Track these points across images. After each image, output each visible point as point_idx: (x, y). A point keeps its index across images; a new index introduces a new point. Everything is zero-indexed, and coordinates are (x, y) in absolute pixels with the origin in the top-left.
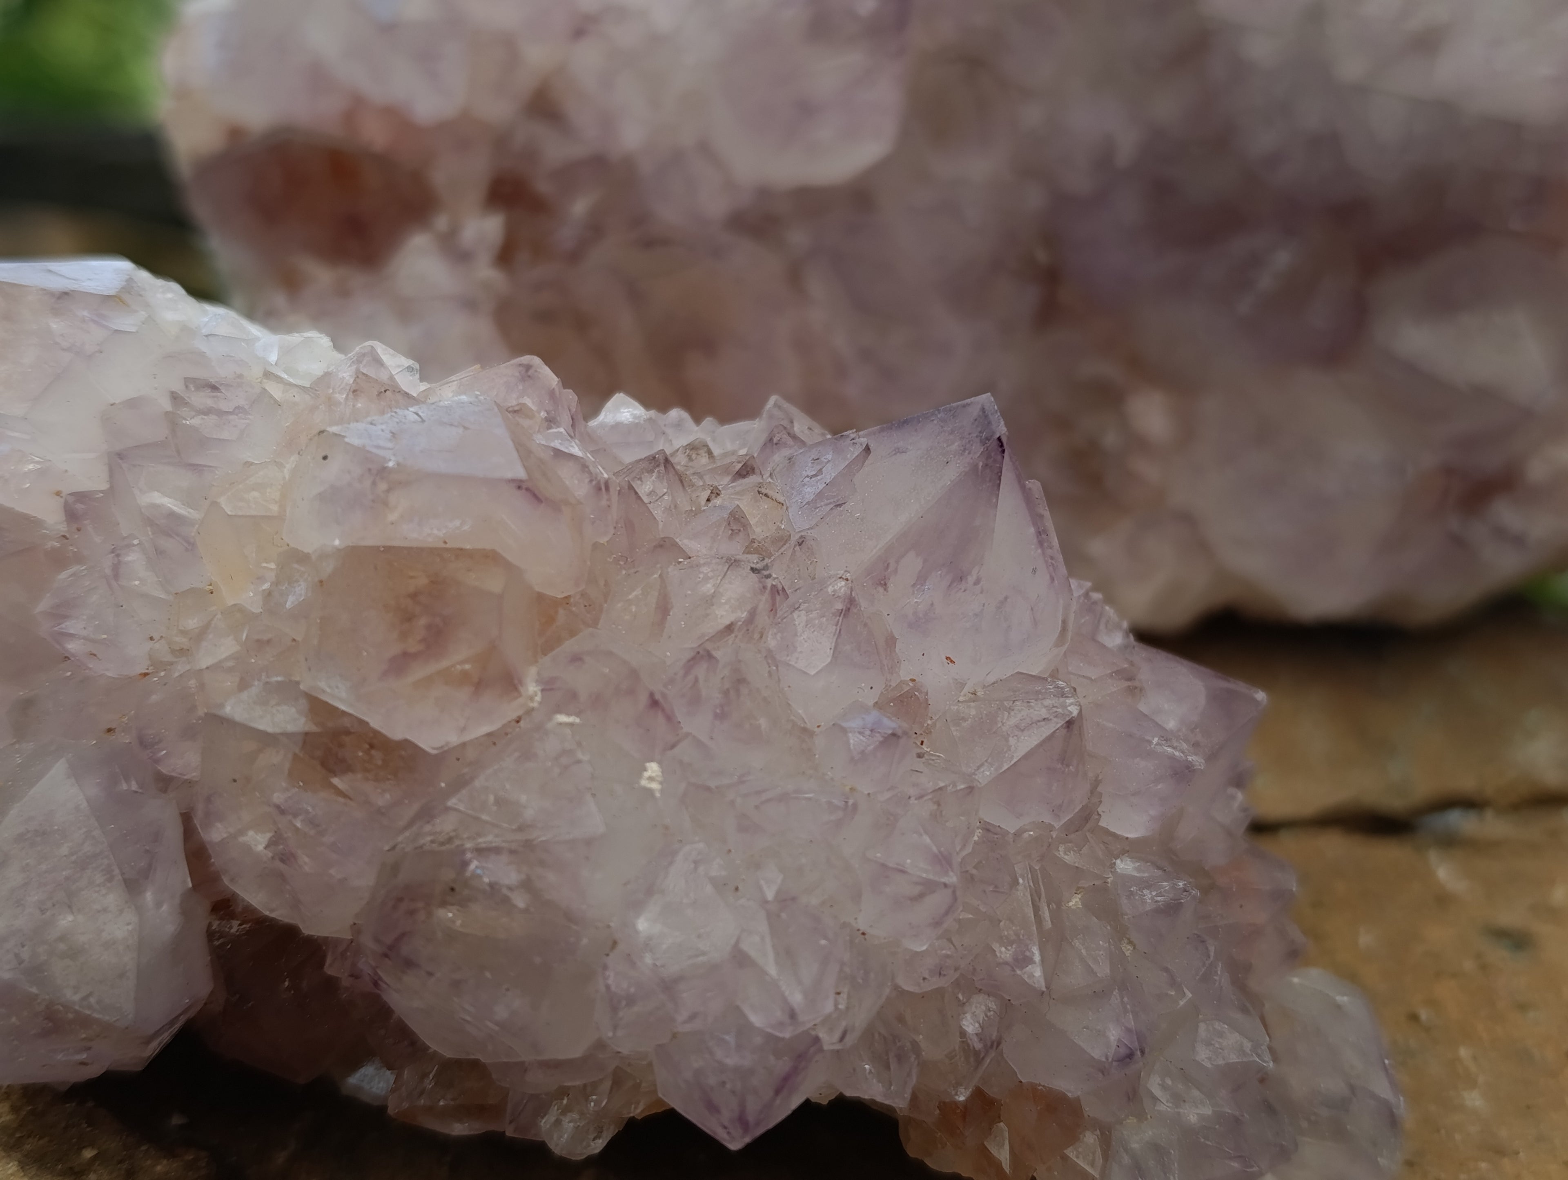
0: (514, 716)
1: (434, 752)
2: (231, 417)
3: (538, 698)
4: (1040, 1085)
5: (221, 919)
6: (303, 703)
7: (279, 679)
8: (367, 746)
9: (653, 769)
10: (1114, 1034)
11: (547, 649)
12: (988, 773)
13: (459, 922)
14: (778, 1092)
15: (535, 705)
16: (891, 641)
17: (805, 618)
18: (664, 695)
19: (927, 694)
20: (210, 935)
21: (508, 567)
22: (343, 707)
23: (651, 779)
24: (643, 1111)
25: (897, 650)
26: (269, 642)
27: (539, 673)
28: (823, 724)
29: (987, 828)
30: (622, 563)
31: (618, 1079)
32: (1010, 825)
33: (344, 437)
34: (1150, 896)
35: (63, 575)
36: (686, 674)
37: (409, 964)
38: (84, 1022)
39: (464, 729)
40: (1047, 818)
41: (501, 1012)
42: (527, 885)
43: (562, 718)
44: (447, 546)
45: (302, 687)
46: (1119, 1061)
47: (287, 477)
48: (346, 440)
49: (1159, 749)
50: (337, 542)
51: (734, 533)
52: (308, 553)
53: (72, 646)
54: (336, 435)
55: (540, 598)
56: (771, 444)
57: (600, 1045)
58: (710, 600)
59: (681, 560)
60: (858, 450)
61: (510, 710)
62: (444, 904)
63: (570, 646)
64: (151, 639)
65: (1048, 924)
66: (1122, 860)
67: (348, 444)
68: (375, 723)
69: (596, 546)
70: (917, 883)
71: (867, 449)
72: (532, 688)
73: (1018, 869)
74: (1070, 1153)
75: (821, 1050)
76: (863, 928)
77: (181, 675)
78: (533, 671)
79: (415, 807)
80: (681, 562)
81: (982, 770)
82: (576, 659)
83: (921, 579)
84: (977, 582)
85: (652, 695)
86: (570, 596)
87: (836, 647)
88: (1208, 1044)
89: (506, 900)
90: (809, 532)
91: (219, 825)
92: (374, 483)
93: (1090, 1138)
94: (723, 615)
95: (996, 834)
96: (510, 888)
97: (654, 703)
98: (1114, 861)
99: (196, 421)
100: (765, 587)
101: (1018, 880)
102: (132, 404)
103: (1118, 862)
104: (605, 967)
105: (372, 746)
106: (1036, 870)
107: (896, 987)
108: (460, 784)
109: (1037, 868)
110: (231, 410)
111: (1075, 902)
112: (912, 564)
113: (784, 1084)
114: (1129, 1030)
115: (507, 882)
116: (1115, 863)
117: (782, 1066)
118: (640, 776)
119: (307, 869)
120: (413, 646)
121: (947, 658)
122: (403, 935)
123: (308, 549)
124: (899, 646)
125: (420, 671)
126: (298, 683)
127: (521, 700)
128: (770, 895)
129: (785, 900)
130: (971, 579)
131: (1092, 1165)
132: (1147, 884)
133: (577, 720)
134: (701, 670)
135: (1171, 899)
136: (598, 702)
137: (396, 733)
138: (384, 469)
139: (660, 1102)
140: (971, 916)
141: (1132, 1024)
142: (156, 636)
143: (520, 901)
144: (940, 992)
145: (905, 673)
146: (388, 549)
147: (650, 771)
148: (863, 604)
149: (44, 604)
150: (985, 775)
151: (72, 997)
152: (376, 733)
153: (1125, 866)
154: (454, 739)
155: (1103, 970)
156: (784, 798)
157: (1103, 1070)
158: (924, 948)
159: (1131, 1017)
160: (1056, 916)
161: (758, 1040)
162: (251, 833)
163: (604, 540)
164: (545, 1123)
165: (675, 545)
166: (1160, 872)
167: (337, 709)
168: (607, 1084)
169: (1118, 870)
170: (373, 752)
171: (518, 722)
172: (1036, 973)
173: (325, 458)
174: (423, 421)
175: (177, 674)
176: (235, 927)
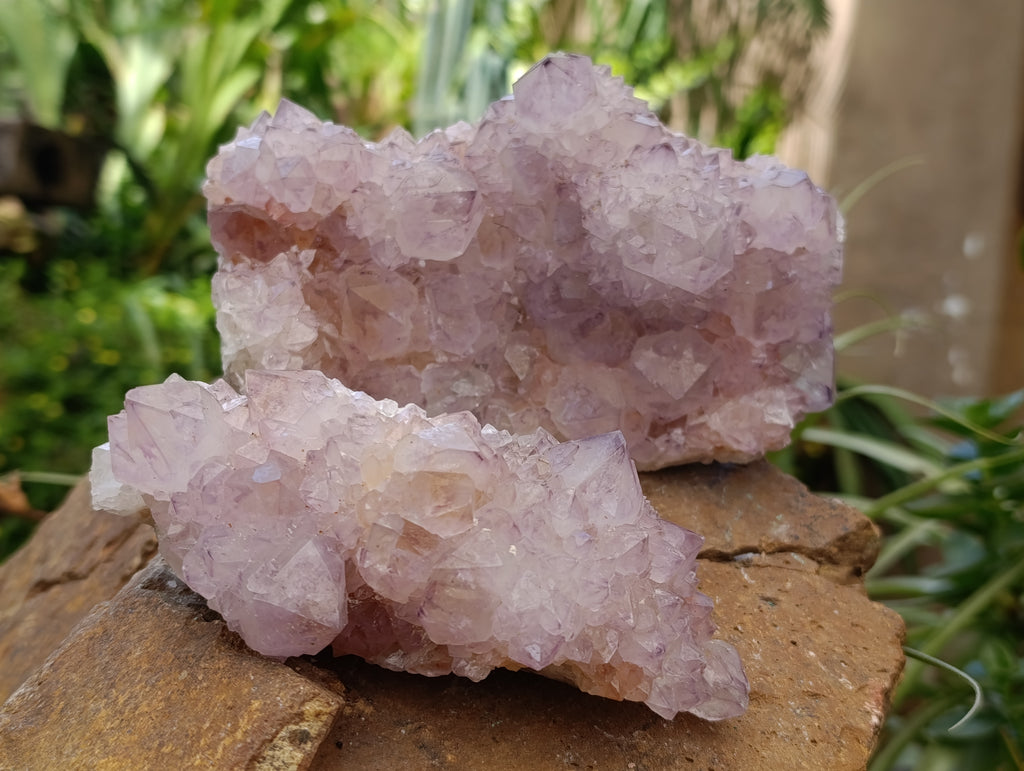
1: (445, 538)
3: (477, 523)
4: (630, 662)
6: (401, 521)
7: (393, 514)
8: (424, 536)
9: (513, 547)
10: (656, 645)
11: (479, 507)
13: (451, 594)
14: (552, 652)
15: (476, 525)
16: (587, 511)
17: (560, 501)
18: (518, 523)
19: (597, 528)
20: (348, 604)
21: (470, 480)
22: (416, 523)
23: (513, 550)
24: (499, 665)
25: (588, 514)
27: (477, 515)
28: (565, 536)
29: (616, 574)
30: (500, 481)
31: (496, 650)
32: (624, 573)
33: (419, 436)
34: (666, 602)
35: (307, 478)
36: (524, 517)
38: (320, 626)
39: (453, 532)
40: (636, 572)
41: (461, 626)
42: (475, 583)
43: (485, 529)
44: (452, 472)
46: (656, 653)
47: (392, 448)
49: (671, 553)
50: (415, 470)
51: (534, 473)
53: (310, 502)
54: (416, 435)
55: (477, 491)
56: (541, 443)
57: (492, 638)
58: (528, 494)
60: (574, 447)
61: (469, 527)
62: (448, 587)
63: (489, 506)
64: (340, 500)
65: (635, 607)
67: (420, 438)
68: (426, 529)
69: (492, 475)
70: (597, 587)
71: (578, 447)
72: (476, 519)
73: (626, 588)
74: (639, 686)
75: (564, 641)
76: (578, 603)
78: (475, 514)
79: (438, 557)
80: (518, 482)
81: (616, 553)
82: (489, 511)
83: (597, 490)
85: (514, 523)
86: (485, 490)
87: (569, 512)
88: (685, 653)
89: (469, 587)
90: (559, 473)
91: (366, 562)
92: (429, 451)
93: (645, 682)
94: (531, 499)
95: (619, 576)
96: (470, 583)
97: (515, 526)
98: (654, 590)
99: (358, 428)
100: (546, 491)
101: (626, 592)
102: (331, 421)
103: (656, 590)
104: (497, 611)
105: (426, 536)
106: (631, 589)
107: (587, 623)
108: (455, 548)
110: (371, 425)
111: (642, 602)
112: (594, 485)
114: (660, 644)
115: (470, 580)
117: (553, 645)
118: (509, 549)
120: (442, 504)
121: (604, 517)
123: (402, 472)
124: (589, 512)
125: (443, 512)
126: (400, 515)
127: (472, 524)
128: (552, 588)
129: (556, 590)
130: (613, 490)
132: (665, 598)
133: (490, 530)
134: (529, 516)
135: (673, 603)
136: (497, 524)
137: (433, 532)
140: (611, 602)
141: (661, 642)
142: (342, 500)
143: (473, 587)
144: (600, 627)
145: (591, 521)
148: (579, 498)
149: (302, 488)
150: (617, 555)
151: (316, 618)
152: (427, 532)
153: (658, 592)
154: (451, 535)
155: (652, 624)
156: (555, 558)
157: (651, 656)
158: (596, 611)
159: (661, 639)
160: (637, 605)
161: (547, 635)
162: (380, 564)
164: (466, 669)
165: (517, 476)
166: (669, 594)
167: (414, 523)
168: (491, 653)
170: (426, 538)
171: (471, 530)
172: (631, 621)
173: (411, 442)
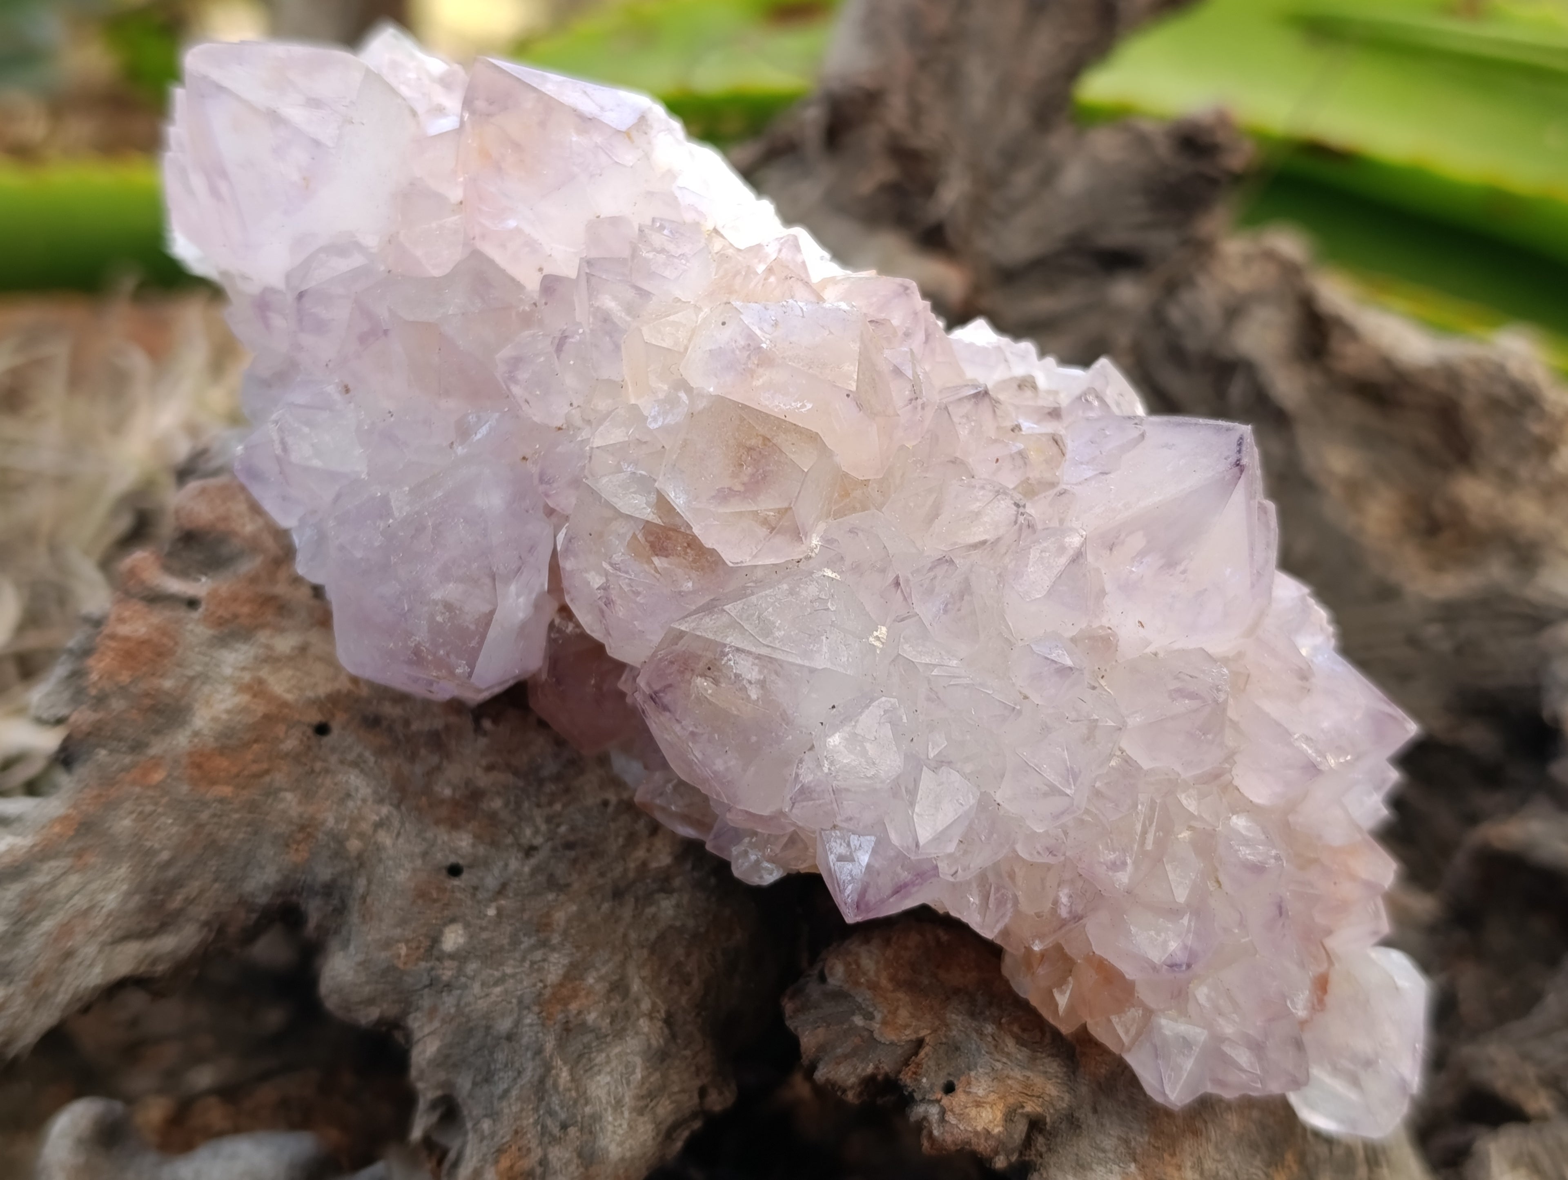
0: (797, 558)
1: (731, 565)
2: (676, 260)
3: (817, 551)
4: (1107, 960)
5: (563, 618)
6: (653, 497)
7: (643, 473)
8: (685, 545)
9: (882, 631)
10: (1173, 945)
11: (839, 514)
12: (1138, 720)
13: (710, 691)
14: (896, 892)
15: (813, 555)
16: (1103, 593)
17: (1038, 555)
18: (907, 581)
19: (1118, 640)
20: (551, 626)
21: (824, 450)
22: (678, 510)
23: (878, 638)
24: (805, 868)
25: (1104, 602)
26: (645, 443)
27: (825, 531)
28: (1026, 639)
29: (1127, 760)
30: (918, 466)
31: (794, 839)
32: (1146, 764)
33: (741, 313)
34: (1243, 853)
35: (526, 333)
36: (931, 569)
37: (665, 708)
39: (755, 557)
40: (1178, 768)
41: (719, 765)
42: (762, 684)
43: (829, 573)
44: (786, 419)
45: (656, 485)
46: (1168, 966)
47: (699, 322)
48: (742, 317)
49: (1297, 744)
50: (711, 389)
52: (692, 388)
53: (515, 390)
54: (736, 308)
55: (844, 477)
56: (1082, 399)
57: (782, 813)
58: (972, 518)
59: (964, 478)
60: (1136, 433)
61: (797, 552)
62: (703, 675)
63: (854, 519)
64: (571, 405)
65: (1149, 846)
66: (1238, 817)
67: (741, 319)
68: (696, 531)
69: (902, 447)
70: (1046, 785)
71: (1143, 436)
72: (815, 541)
73: (1142, 797)
74: (1114, 1019)
75: (937, 875)
76: (999, 801)
77: (582, 441)
78: (822, 526)
79: (707, 598)
80: (963, 480)
81: (1135, 715)
82: (855, 530)
83: (1142, 554)
84: (1184, 572)
85: (897, 577)
86: (869, 480)
87: (1052, 586)
89: (744, 689)
90: (1076, 487)
91: (572, 559)
92: (749, 357)
93: (1134, 1013)
94: (978, 534)
95: (1131, 766)
96: (750, 682)
97: (897, 584)
98: (1230, 815)
99: (651, 255)
100: (1016, 522)
101: (1137, 806)
102: (615, 221)
103: (1234, 817)
104: (801, 761)
105: (689, 545)
106: (1156, 803)
107: (1015, 851)
108: (742, 594)
109: (1158, 801)
110: (677, 255)
111: (1185, 835)
112: (1137, 541)
113: (899, 890)
114: (1185, 947)
115: (749, 677)
116: (1230, 818)
117: (905, 876)
118: (871, 634)
119: (620, 614)
120: (738, 487)
121: (1140, 622)
122: (670, 686)
123: (693, 384)
124: (1107, 600)
125: (735, 506)
126: (655, 481)
127: (803, 547)
129: (943, 760)
130: (1180, 568)
131: (1127, 1032)
132: (1247, 842)
133: (838, 577)
134: (941, 571)
135: (1259, 862)
136: (857, 568)
137: (708, 543)
138: (760, 348)
139: (816, 866)
140: (1090, 819)
141: (1189, 943)
142: (575, 404)
143: (754, 693)
144: (1049, 867)
145: (1106, 621)
146: (745, 407)
147: (879, 632)
148: (1090, 558)
149: (507, 352)
152: (695, 537)
153: (1239, 822)
154: (748, 561)
155: (1181, 896)
156: (971, 686)
157: (1154, 968)
158: (1041, 831)
159: (1191, 937)
160: (1160, 843)
161: (892, 853)
162: (593, 573)
163: (909, 445)
164: (735, 851)
165: (965, 464)
166: (1263, 837)
167: (676, 510)
168: (785, 839)
169: (1231, 824)
170: (689, 550)
171: (798, 562)
172: (1124, 879)
173: (724, 324)
174: (803, 317)
175: (579, 439)
176: (570, 628)
